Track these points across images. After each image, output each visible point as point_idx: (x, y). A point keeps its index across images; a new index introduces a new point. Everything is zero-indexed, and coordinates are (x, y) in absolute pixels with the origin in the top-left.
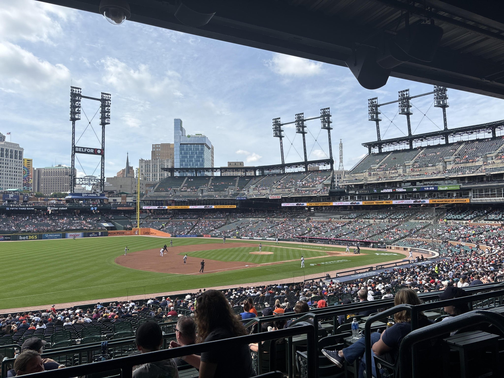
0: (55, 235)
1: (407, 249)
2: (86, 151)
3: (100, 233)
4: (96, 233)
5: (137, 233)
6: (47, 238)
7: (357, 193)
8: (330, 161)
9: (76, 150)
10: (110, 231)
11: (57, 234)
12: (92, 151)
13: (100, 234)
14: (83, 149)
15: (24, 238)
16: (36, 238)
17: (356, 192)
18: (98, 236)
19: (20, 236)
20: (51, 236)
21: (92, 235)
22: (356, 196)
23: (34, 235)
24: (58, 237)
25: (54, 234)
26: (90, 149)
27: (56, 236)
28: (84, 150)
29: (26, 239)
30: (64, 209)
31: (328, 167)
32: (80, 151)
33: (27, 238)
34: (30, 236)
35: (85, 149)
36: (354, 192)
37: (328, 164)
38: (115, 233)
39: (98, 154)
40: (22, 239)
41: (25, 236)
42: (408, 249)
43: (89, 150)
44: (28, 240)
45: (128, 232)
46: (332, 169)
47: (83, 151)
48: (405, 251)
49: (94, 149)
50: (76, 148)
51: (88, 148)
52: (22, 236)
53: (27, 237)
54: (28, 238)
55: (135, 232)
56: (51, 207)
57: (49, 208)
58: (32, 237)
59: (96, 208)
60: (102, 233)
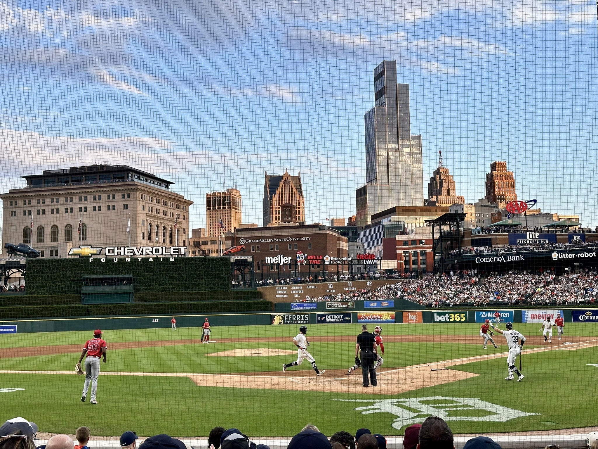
15: (442, 318)
16: (464, 319)
19: (435, 314)
21: (587, 318)
23: (460, 313)
29: (446, 321)
30: (589, 255)
33: (448, 320)
34: (453, 315)
40: (438, 320)
41: (444, 314)
44: (450, 322)
52: (439, 314)
53: (447, 316)
54: (449, 318)
56: (558, 252)
57: (555, 256)
58: (456, 317)
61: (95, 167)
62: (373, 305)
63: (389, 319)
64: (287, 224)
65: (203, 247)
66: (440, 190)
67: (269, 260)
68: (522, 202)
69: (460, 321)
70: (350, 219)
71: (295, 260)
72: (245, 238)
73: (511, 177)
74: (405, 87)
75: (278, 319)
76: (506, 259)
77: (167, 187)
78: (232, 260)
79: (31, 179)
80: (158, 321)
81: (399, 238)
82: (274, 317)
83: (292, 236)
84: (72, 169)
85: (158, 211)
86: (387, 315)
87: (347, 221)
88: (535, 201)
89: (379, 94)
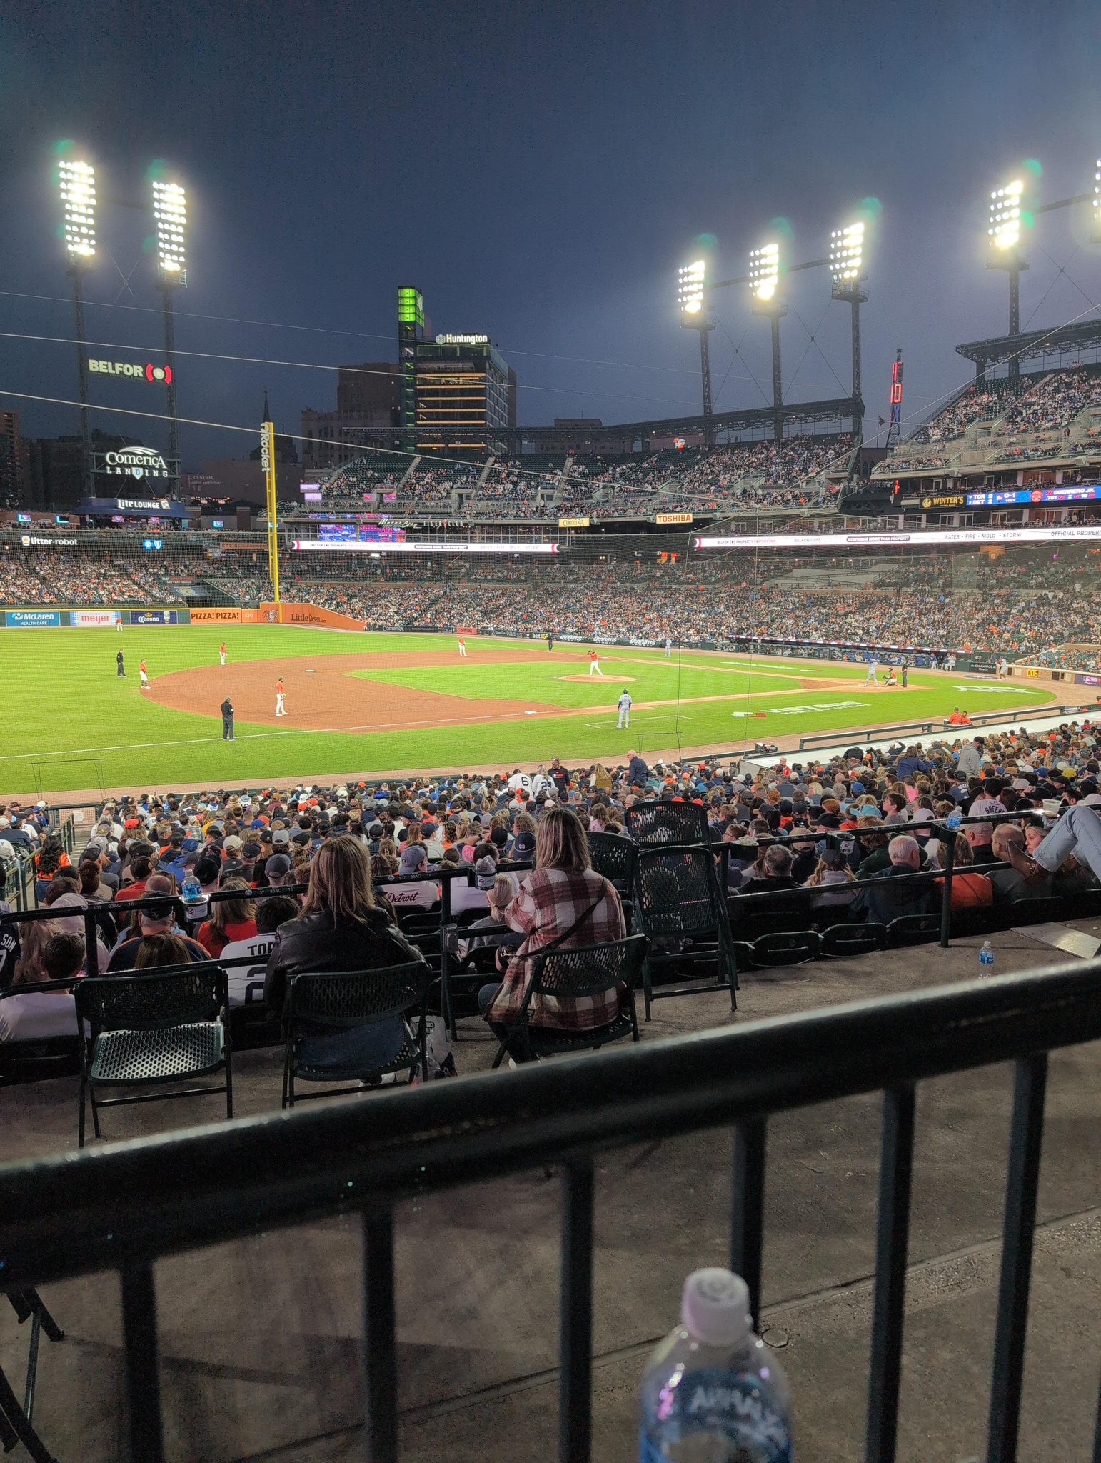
0: (41, 617)
1: (1063, 674)
2: (122, 373)
4: (155, 614)
5: (272, 617)
6: (18, 623)
7: (927, 504)
8: (853, 407)
9: (91, 369)
10: (194, 610)
11: (46, 613)
12: (139, 372)
14: (110, 364)
17: (921, 502)
18: (162, 621)
20: (29, 617)
21: (146, 620)
22: (924, 517)
24: (50, 622)
25: (38, 613)
26: (132, 365)
27: (44, 620)
28: (114, 369)
30: (69, 543)
31: (846, 425)
32: (102, 370)
35: (117, 365)
36: (916, 502)
37: (846, 416)
38: (210, 616)
42: (1066, 676)
43: (128, 371)
45: (249, 614)
46: (857, 432)
47: (111, 371)
48: (1055, 683)
49: (144, 367)
50: (90, 362)
51: (124, 363)
55: (266, 614)
59: (158, 544)
60: (173, 614)
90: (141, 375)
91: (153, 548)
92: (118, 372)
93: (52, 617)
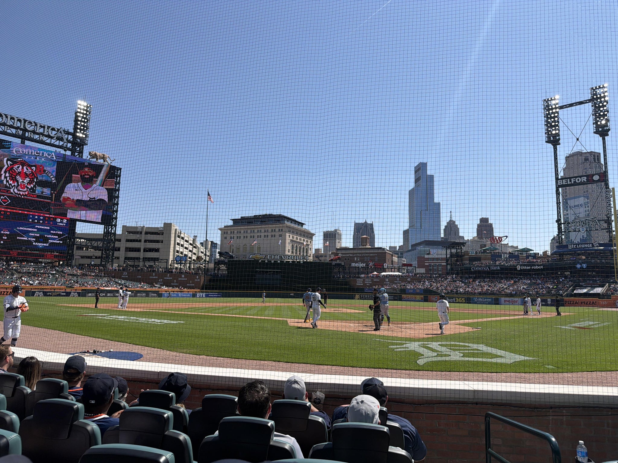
0: (486, 300)
2: (575, 182)
3: (549, 300)
4: (543, 301)
5: (617, 304)
6: (476, 303)
9: (559, 184)
10: (567, 299)
11: (488, 298)
12: (584, 179)
13: (549, 303)
14: (569, 180)
15: (451, 300)
16: (464, 301)
20: (481, 300)
23: (462, 298)
24: (490, 303)
25: (485, 298)
26: (580, 177)
27: (487, 302)
28: (571, 181)
30: (539, 267)
32: (564, 183)
34: (457, 299)
35: (572, 179)
38: (577, 303)
39: (594, 182)
41: (452, 298)
43: (578, 180)
45: (604, 302)
47: (569, 183)
49: (587, 176)
50: (559, 181)
51: (576, 177)
52: (449, 298)
53: (454, 299)
54: (455, 301)
55: (615, 302)
56: (521, 265)
57: (519, 268)
58: (460, 300)
59: (584, 266)
60: (552, 301)
61: (266, 215)
62: (412, 291)
63: (420, 300)
64: (364, 247)
65: (320, 258)
66: (450, 233)
67: (353, 265)
68: (499, 237)
69: (462, 303)
70: (399, 247)
71: (367, 265)
72: (342, 254)
73: (491, 225)
74: (432, 177)
75: (357, 296)
76: (490, 269)
77: (302, 226)
78: (333, 264)
79: (234, 220)
80: (293, 294)
81: (426, 256)
82: (355, 295)
83: (367, 253)
84: (255, 216)
85: (297, 238)
86: (418, 297)
87: (398, 248)
88: (507, 237)
89: (417, 180)
90: (585, 181)
91: (582, 268)
92: (573, 183)
93: (490, 300)
